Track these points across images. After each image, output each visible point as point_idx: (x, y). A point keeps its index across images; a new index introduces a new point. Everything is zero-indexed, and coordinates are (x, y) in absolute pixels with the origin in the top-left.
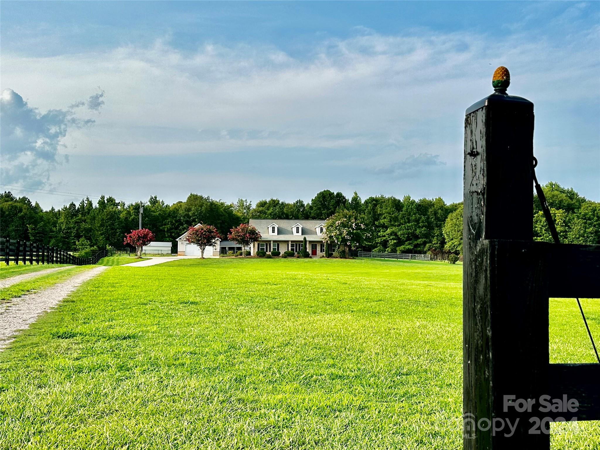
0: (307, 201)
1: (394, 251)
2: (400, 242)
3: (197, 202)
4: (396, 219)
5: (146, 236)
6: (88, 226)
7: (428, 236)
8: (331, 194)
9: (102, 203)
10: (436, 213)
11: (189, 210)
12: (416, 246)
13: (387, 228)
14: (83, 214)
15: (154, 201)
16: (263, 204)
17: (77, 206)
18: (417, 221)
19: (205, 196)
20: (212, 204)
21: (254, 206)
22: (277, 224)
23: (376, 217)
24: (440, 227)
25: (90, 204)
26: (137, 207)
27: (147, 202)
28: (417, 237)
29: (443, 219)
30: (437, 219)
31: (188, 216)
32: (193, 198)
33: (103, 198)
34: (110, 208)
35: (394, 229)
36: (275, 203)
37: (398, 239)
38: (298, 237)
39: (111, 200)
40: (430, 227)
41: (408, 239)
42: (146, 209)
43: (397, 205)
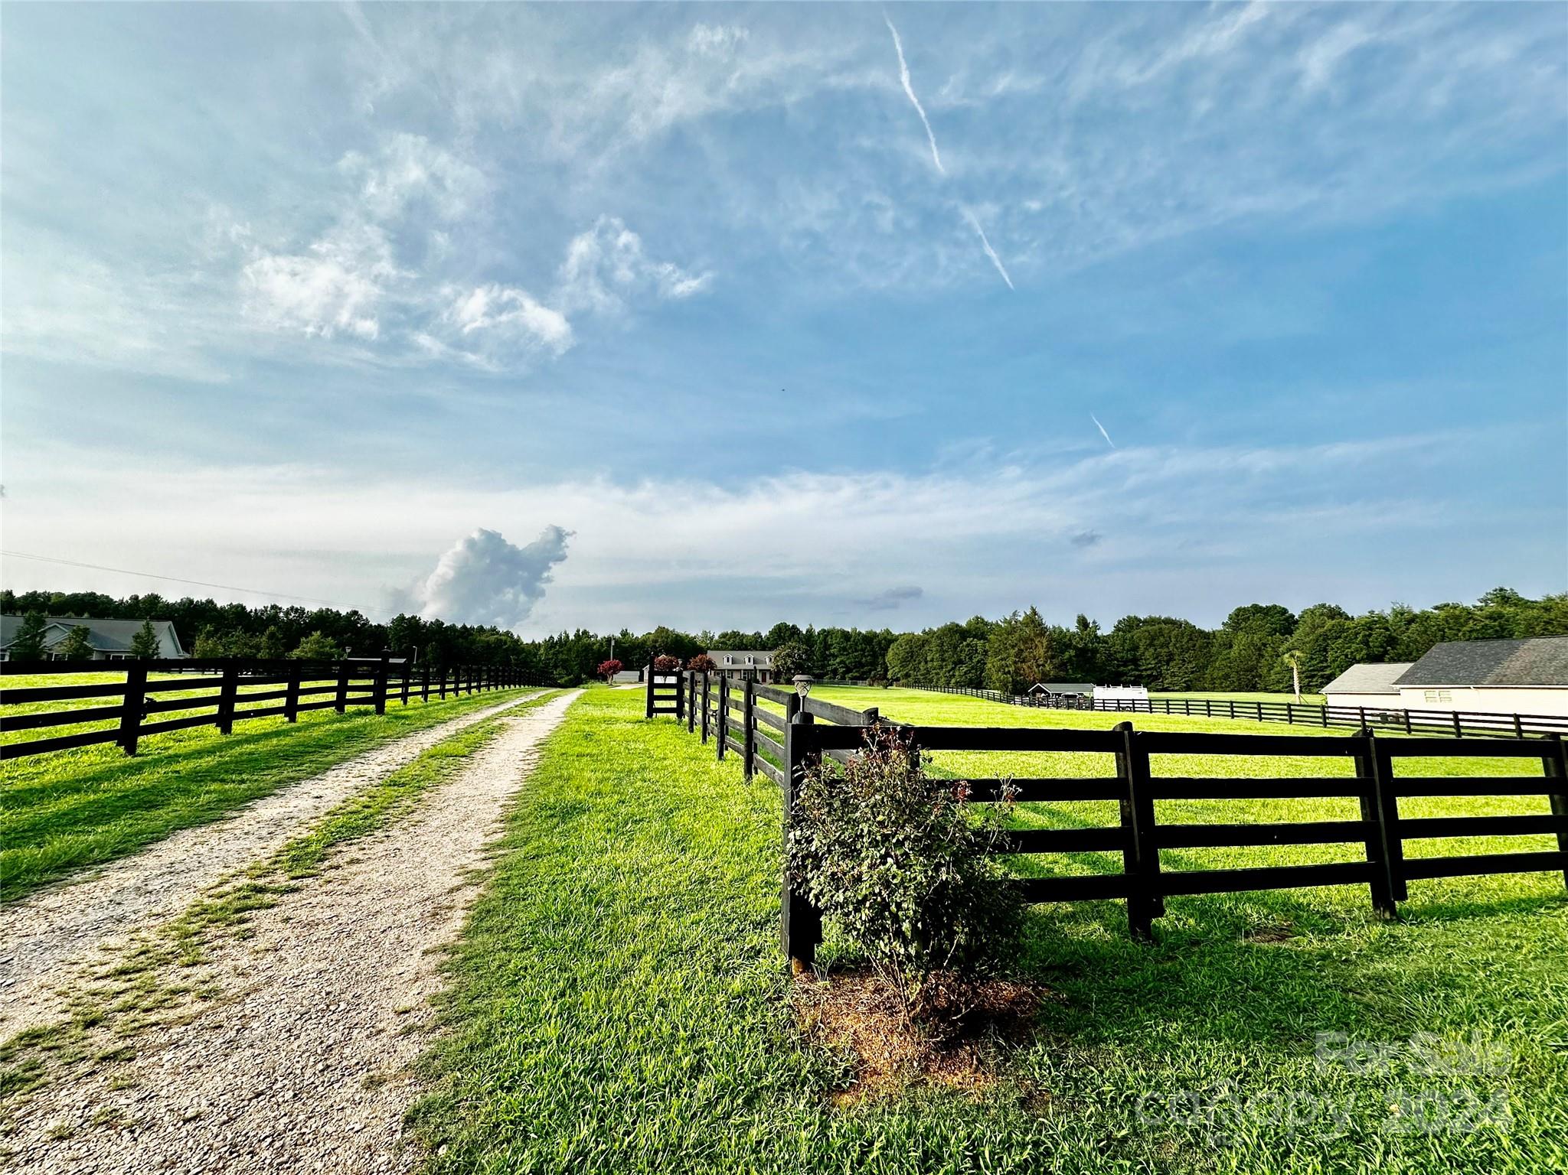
0: (765, 633)
1: (843, 678)
2: (849, 670)
3: (664, 634)
4: (844, 649)
5: (616, 666)
6: (565, 657)
7: (873, 664)
8: (786, 626)
9: (577, 635)
10: (880, 643)
11: (656, 641)
12: (864, 673)
13: (837, 656)
14: (561, 647)
15: (625, 634)
16: (724, 636)
17: (556, 639)
18: (863, 650)
19: (671, 629)
20: (677, 635)
21: (716, 637)
22: (731, 654)
23: (827, 647)
24: (884, 656)
25: (568, 637)
26: (609, 640)
27: (618, 635)
28: (862, 665)
29: (886, 649)
30: (881, 648)
31: (655, 647)
32: (661, 630)
33: (578, 631)
34: (586, 641)
35: (843, 658)
36: (735, 634)
37: (846, 667)
38: (750, 666)
39: (585, 632)
40: (875, 656)
41: (855, 667)
42: (617, 641)
43: (846, 636)
